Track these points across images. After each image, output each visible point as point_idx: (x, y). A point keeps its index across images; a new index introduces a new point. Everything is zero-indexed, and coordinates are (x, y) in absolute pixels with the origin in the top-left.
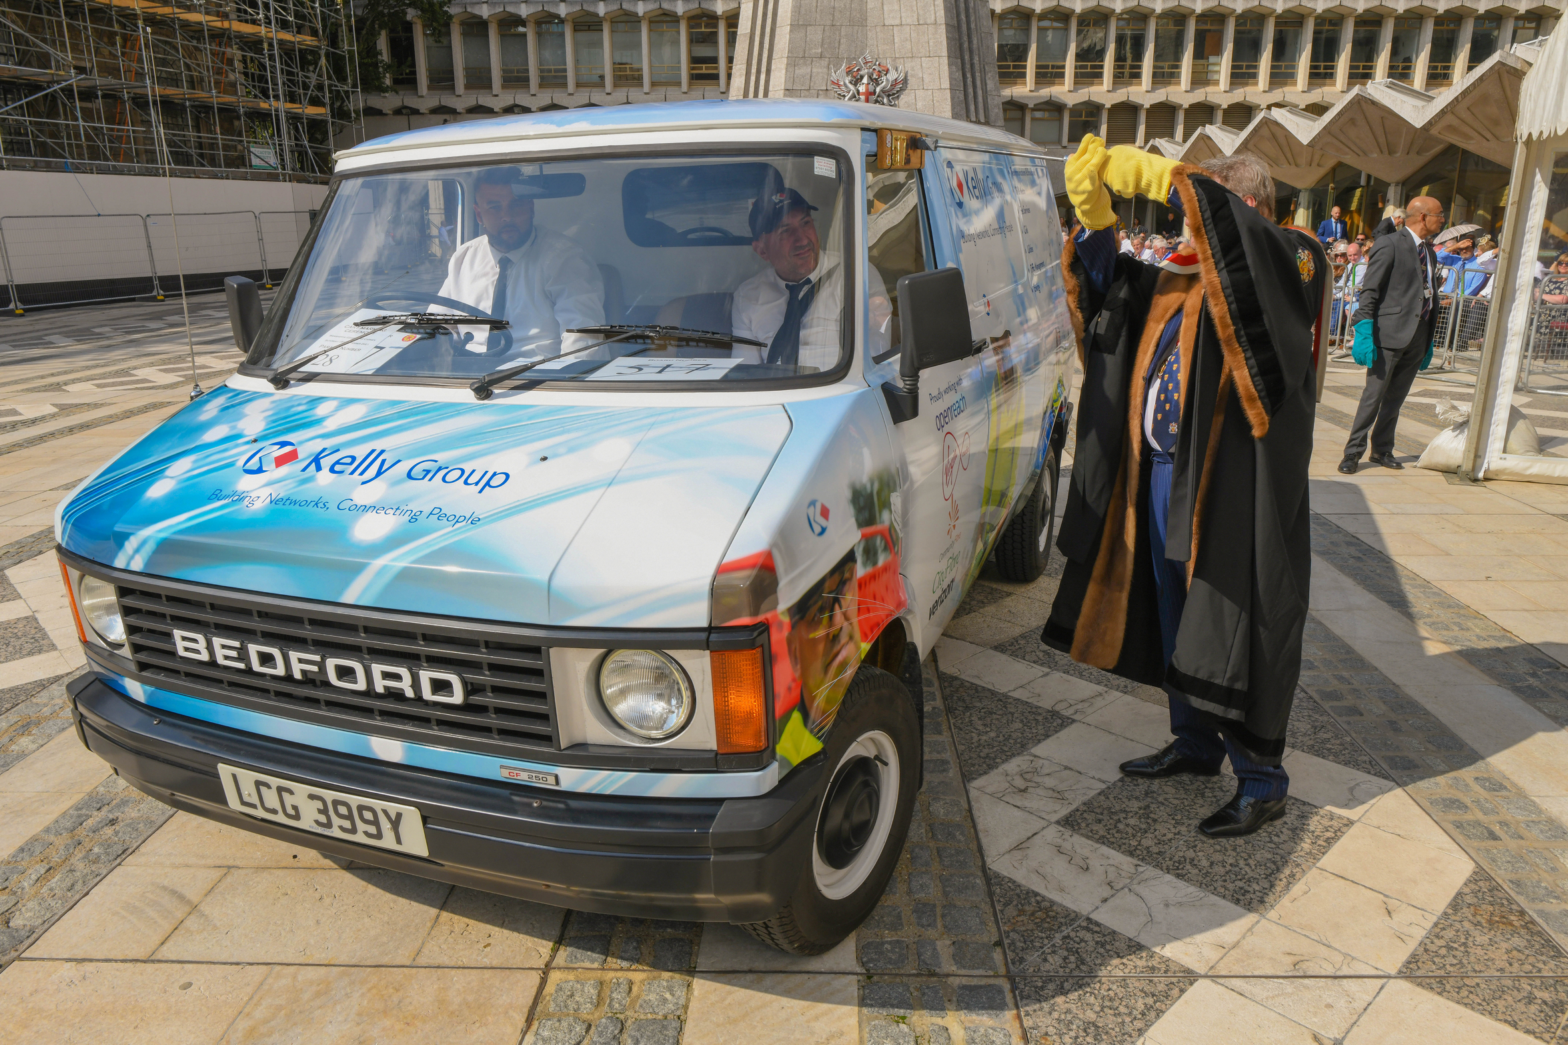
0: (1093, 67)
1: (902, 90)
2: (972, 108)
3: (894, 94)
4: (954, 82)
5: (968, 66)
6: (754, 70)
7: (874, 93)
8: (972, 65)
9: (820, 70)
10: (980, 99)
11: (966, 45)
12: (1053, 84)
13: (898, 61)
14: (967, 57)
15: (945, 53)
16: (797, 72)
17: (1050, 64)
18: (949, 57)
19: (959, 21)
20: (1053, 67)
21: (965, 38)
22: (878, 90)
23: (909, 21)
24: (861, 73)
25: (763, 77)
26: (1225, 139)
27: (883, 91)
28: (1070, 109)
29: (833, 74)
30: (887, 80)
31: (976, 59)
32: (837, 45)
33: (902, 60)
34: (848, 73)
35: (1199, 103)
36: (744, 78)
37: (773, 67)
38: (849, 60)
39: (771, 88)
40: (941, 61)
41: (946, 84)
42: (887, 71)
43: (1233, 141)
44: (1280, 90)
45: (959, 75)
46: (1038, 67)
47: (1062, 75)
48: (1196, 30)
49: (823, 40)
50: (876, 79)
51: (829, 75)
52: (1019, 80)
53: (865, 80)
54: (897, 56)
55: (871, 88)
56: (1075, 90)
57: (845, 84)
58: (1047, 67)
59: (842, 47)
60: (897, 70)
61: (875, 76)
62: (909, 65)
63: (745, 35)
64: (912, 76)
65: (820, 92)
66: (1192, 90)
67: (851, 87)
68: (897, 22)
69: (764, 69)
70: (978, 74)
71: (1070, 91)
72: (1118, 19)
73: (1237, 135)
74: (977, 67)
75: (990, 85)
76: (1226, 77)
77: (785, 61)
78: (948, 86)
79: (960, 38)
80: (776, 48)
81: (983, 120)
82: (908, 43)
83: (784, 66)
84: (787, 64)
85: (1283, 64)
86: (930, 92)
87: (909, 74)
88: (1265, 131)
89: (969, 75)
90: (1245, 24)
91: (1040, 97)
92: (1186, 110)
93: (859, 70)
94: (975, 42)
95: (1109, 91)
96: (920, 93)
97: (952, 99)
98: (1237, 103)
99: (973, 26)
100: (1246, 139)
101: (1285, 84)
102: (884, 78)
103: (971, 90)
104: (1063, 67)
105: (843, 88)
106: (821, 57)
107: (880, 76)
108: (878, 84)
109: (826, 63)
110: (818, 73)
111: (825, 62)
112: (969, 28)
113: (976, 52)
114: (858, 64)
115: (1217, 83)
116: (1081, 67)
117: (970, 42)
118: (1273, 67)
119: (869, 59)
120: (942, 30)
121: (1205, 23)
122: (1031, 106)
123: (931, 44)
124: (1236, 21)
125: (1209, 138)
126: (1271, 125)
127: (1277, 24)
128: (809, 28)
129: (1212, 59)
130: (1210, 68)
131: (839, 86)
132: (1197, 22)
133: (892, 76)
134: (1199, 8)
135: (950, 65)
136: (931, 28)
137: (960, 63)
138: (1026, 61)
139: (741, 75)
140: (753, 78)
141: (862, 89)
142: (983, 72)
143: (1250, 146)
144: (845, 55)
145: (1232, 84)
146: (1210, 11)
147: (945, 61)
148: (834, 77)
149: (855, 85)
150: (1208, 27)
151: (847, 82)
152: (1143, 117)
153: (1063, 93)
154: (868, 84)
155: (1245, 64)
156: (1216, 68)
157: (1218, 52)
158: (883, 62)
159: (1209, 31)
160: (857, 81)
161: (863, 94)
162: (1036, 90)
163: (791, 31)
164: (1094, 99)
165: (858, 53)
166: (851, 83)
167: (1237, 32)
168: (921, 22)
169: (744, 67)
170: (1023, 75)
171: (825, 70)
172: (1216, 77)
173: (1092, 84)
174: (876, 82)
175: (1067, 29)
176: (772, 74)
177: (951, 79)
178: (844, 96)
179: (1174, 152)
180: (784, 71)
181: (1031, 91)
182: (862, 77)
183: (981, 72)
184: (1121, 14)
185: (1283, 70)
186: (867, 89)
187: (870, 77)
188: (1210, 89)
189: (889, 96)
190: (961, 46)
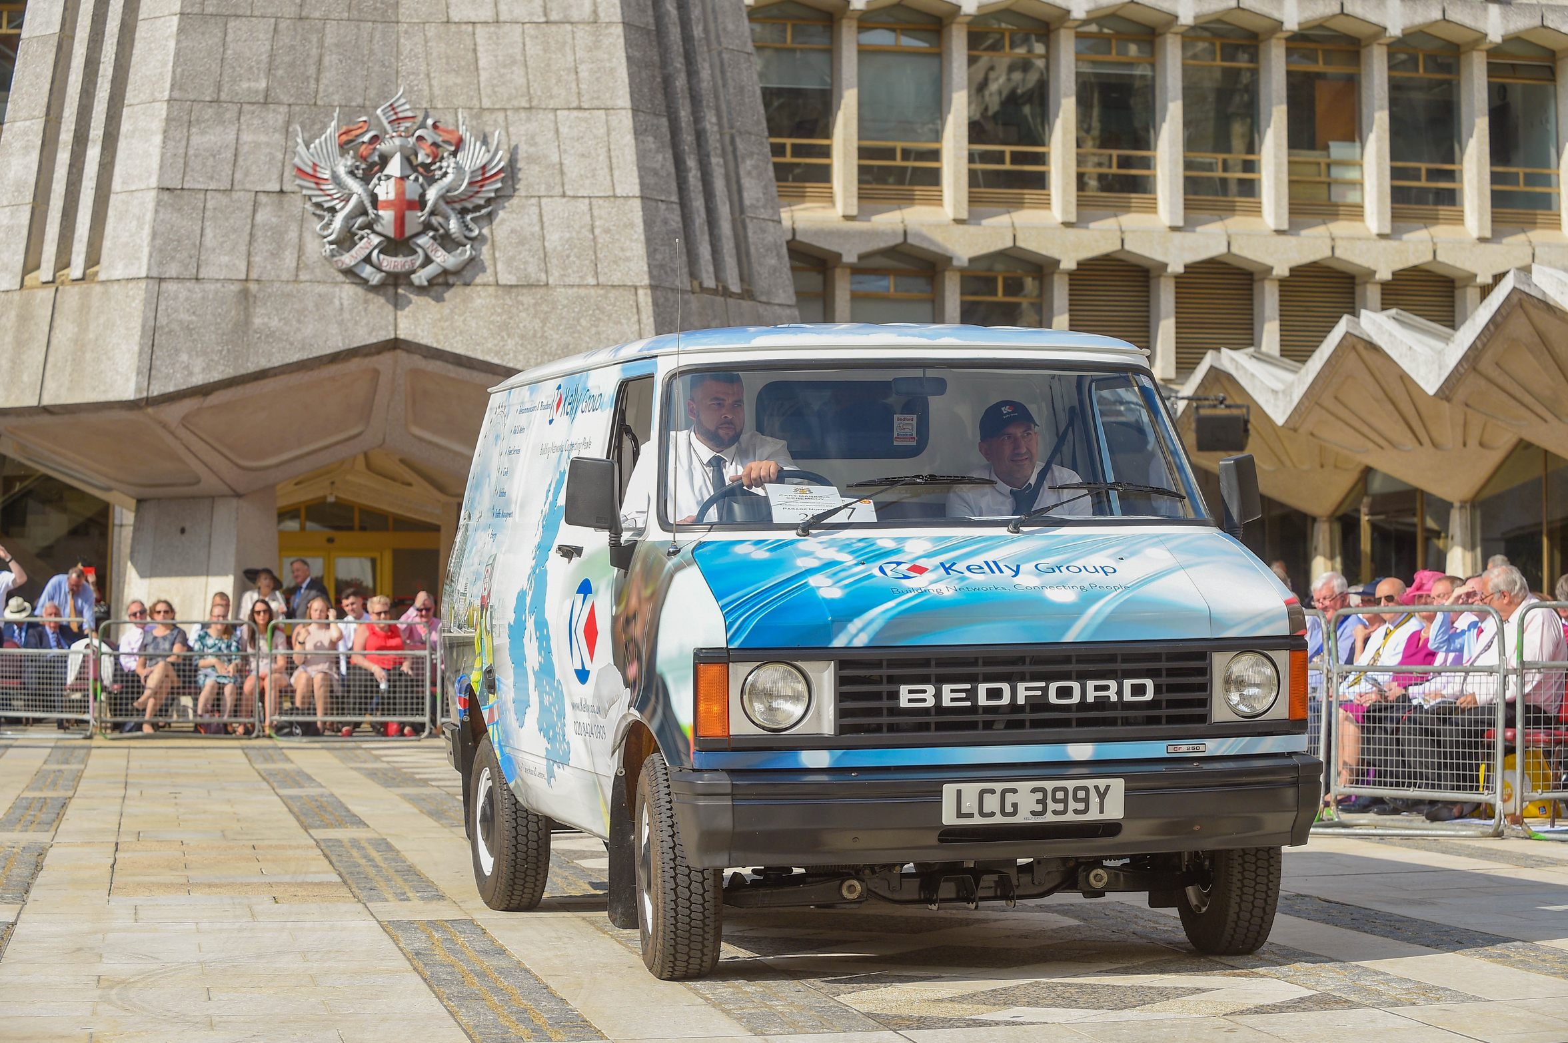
0: (1017, 158)
1: (500, 197)
2: (705, 251)
3: (478, 208)
4: (651, 180)
5: (688, 138)
6: (66, 135)
7: (421, 203)
8: (700, 135)
9: (263, 138)
10: (726, 227)
11: (680, 82)
12: (909, 200)
13: (487, 116)
14: (684, 114)
15: (623, 99)
16: (196, 140)
17: (899, 145)
18: (635, 110)
19: (659, 18)
20: (906, 154)
21: (679, 63)
22: (432, 194)
23: (520, 12)
24: (383, 147)
25: (93, 153)
26: (1418, 348)
27: (445, 198)
28: (962, 271)
29: (301, 148)
30: (459, 169)
31: (710, 121)
32: (312, 70)
33: (500, 116)
34: (344, 148)
35: (1314, 264)
36: (35, 156)
37: (125, 127)
38: (348, 112)
39: (117, 185)
40: (614, 121)
41: (629, 183)
42: (459, 144)
43: (1440, 353)
44: (1521, 238)
45: (663, 161)
46: (863, 153)
47: (933, 178)
48: (1289, 74)
49: (272, 56)
50: (426, 167)
51: (289, 151)
52: (811, 188)
53: (394, 167)
54: (486, 103)
55: (412, 189)
56: (972, 219)
57: (335, 178)
58: (889, 153)
59: (327, 77)
60: (485, 142)
61: (421, 157)
62: (520, 131)
63: (43, 39)
64: (531, 159)
65: (263, 198)
66: (1293, 229)
67: (355, 186)
68: (486, 14)
69: (97, 131)
70: (716, 161)
71: (958, 221)
72: (1080, 36)
73: (1447, 339)
74: (713, 140)
75: (753, 191)
76: (1380, 199)
77: (162, 110)
78: (636, 190)
79: (664, 63)
80: (134, 77)
81: (735, 288)
82: (518, 71)
83: (157, 125)
84: (168, 120)
85: (1521, 171)
86: (583, 205)
87: (521, 154)
88: (1519, 327)
89: (691, 163)
90: (1413, 61)
91: (874, 234)
92: (1282, 282)
93: (375, 139)
94: (705, 73)
95: (1067, 224)
96: (554, 208)
97: (648, 224)
98: (1415, 268)
99: (698, 32)
100: (1473, 347)
101: (1532, 224)
102: (449, 164)
103: (698, 203)
104: (935, 155)
105: (330, 188)
106: (267, 100)
107: (437, 158)
108: (431, 180)
109: (281, 119)
110: (257, 145)
111: (276, 117)
112: (687, 38)
113: (708, 99)
114: (374, 122)
115: (1356, 212)
116: (985, 157)
117: (692, 72)
118: (1495, 178)
119: (405, 110)
120: (615, 37)
121: (1311, 57)
122: (850, 257)
123: (584, 74)
124: (1391, 56)
125: (1372, 347)
126: (1533, 312)
127: (1493, 69)
128: (232, 24)
129: (1338, 150)
130: (1336, 172)
131: (318, 181)
132: (1289, 52)
133: (473, 157)
134: (1292, 19)
135: (638, 133)
136: (582, 33)
137: (665, 129)
138: (827, 134)
139: (26, 149)
140: (63, 157)
141: (386, 191)
142: (733, 157)
143: (1486, 365)
144: (337, 99)
145: (1396, 217)
146: (1320, 26)
147: (624, 121)
148: (303, 157)
149: (366, 179)
150: (1319, 67)
151: (342, 171)
152: (1166, 298)
153: (938, 226)
154: (403, 178)
155: (1424, 166)
156: (1352, 174)
157: (1353, 132)
158: (447, 121)
159: (1319, 76)
160: (370, 170)
161: (388, 204)
162: (863, 215)
163: (181, 30)
164: (1031, 244)
165: (372, 93)
166: (352, 173)
167: (1395, 87)
168: (554, 16)
169: (38, 125)
170: (823, 175)
171: (278, 137)
172: (1352, 197)
173: (1019, 204)
174: (428, 174)
175: (939, 54)
176: (122, 145)
177: (643, 170)
178: (333, 210)
179: (1279, 386)
180: (158, 139)
181: (847, 218)
182: (384, 160)
183: (724, 154)
184: (1086, 22)
185: (1521, 188)
186: (401, 193)
187: (408, 160)
188: (1340, 228)
189: (463, 212)
190: (667, 83)
